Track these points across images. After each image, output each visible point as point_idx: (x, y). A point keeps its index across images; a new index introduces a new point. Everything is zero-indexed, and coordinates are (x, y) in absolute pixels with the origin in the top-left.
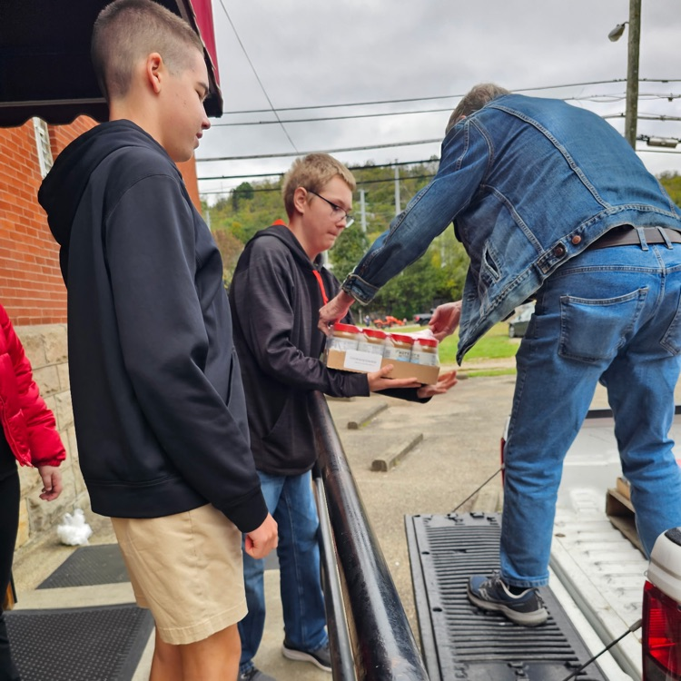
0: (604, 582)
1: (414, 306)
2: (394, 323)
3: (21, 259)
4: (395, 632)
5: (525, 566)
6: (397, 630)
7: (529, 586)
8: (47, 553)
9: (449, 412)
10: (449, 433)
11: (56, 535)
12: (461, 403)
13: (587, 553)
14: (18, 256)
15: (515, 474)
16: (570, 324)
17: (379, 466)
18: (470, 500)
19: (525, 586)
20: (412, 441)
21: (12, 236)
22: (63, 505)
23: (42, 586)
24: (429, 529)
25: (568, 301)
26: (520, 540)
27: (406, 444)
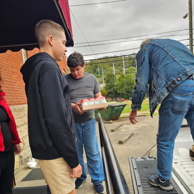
0: (190, 177)
1: (129, 95)
2: (124, 100)
3: (18, 87)
4: (125, 192)
5: (164, 173)
6: (125, 191)
7: (166, 179)
8: (24, 171)
9: (141, 126)
10: (141, 132)
11: (27, 165)
12: (145, 123)
13: (184, 168)
14: (17, 86)
15: (160, 145)
16: (173, 102)
17: (121, 143)
18: (149, 152)
19: (165, 179)
20: (130, 135)
21: (16, 80)
22: (29, 156)
23: (23, 181)
24: (136, 162)
25: (172, 95)
26: (162, 165)
27: (129, 136)
